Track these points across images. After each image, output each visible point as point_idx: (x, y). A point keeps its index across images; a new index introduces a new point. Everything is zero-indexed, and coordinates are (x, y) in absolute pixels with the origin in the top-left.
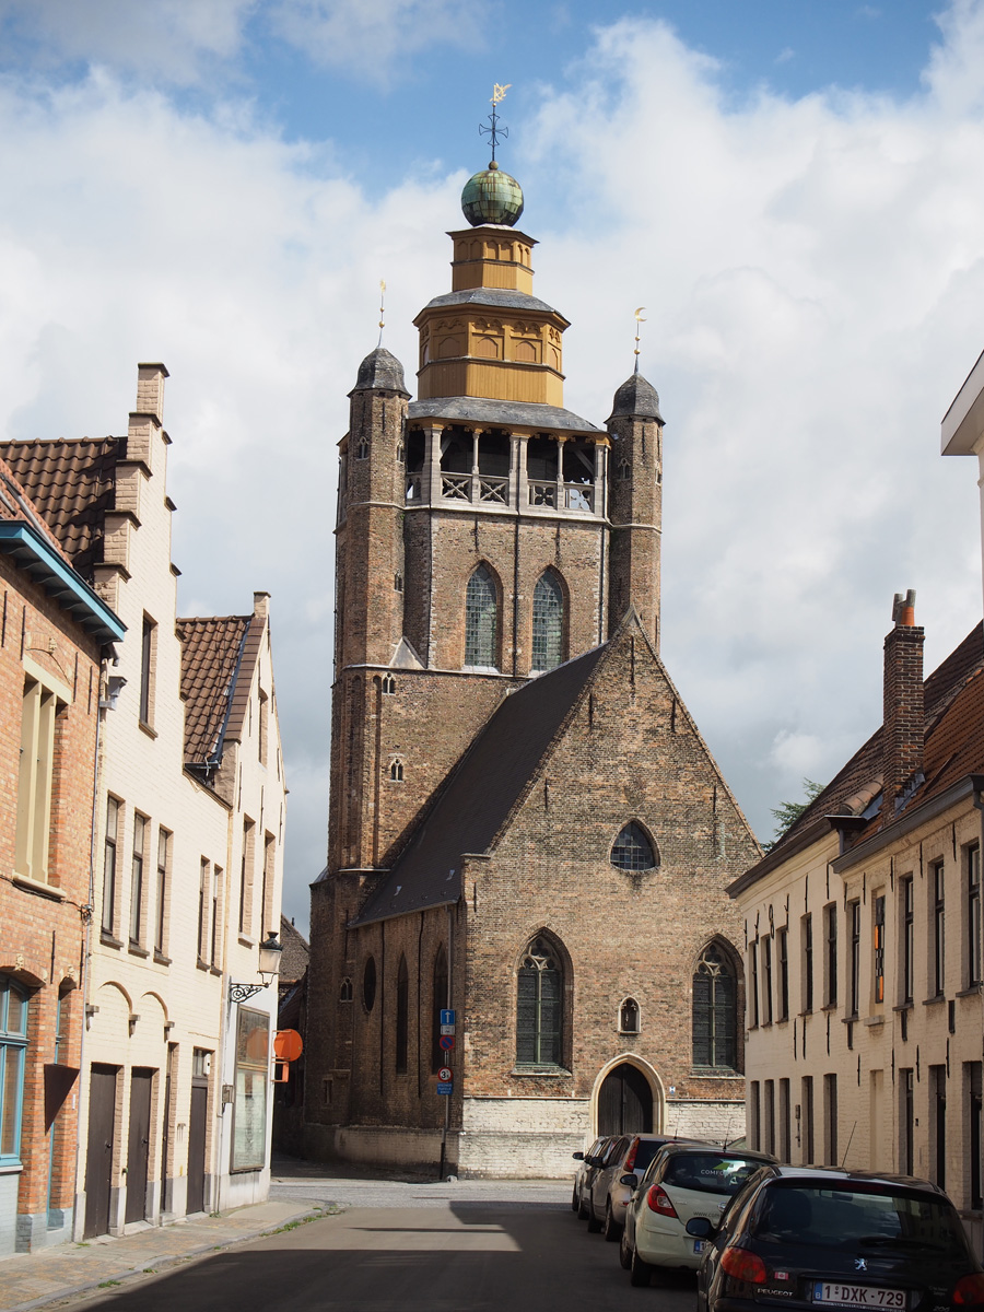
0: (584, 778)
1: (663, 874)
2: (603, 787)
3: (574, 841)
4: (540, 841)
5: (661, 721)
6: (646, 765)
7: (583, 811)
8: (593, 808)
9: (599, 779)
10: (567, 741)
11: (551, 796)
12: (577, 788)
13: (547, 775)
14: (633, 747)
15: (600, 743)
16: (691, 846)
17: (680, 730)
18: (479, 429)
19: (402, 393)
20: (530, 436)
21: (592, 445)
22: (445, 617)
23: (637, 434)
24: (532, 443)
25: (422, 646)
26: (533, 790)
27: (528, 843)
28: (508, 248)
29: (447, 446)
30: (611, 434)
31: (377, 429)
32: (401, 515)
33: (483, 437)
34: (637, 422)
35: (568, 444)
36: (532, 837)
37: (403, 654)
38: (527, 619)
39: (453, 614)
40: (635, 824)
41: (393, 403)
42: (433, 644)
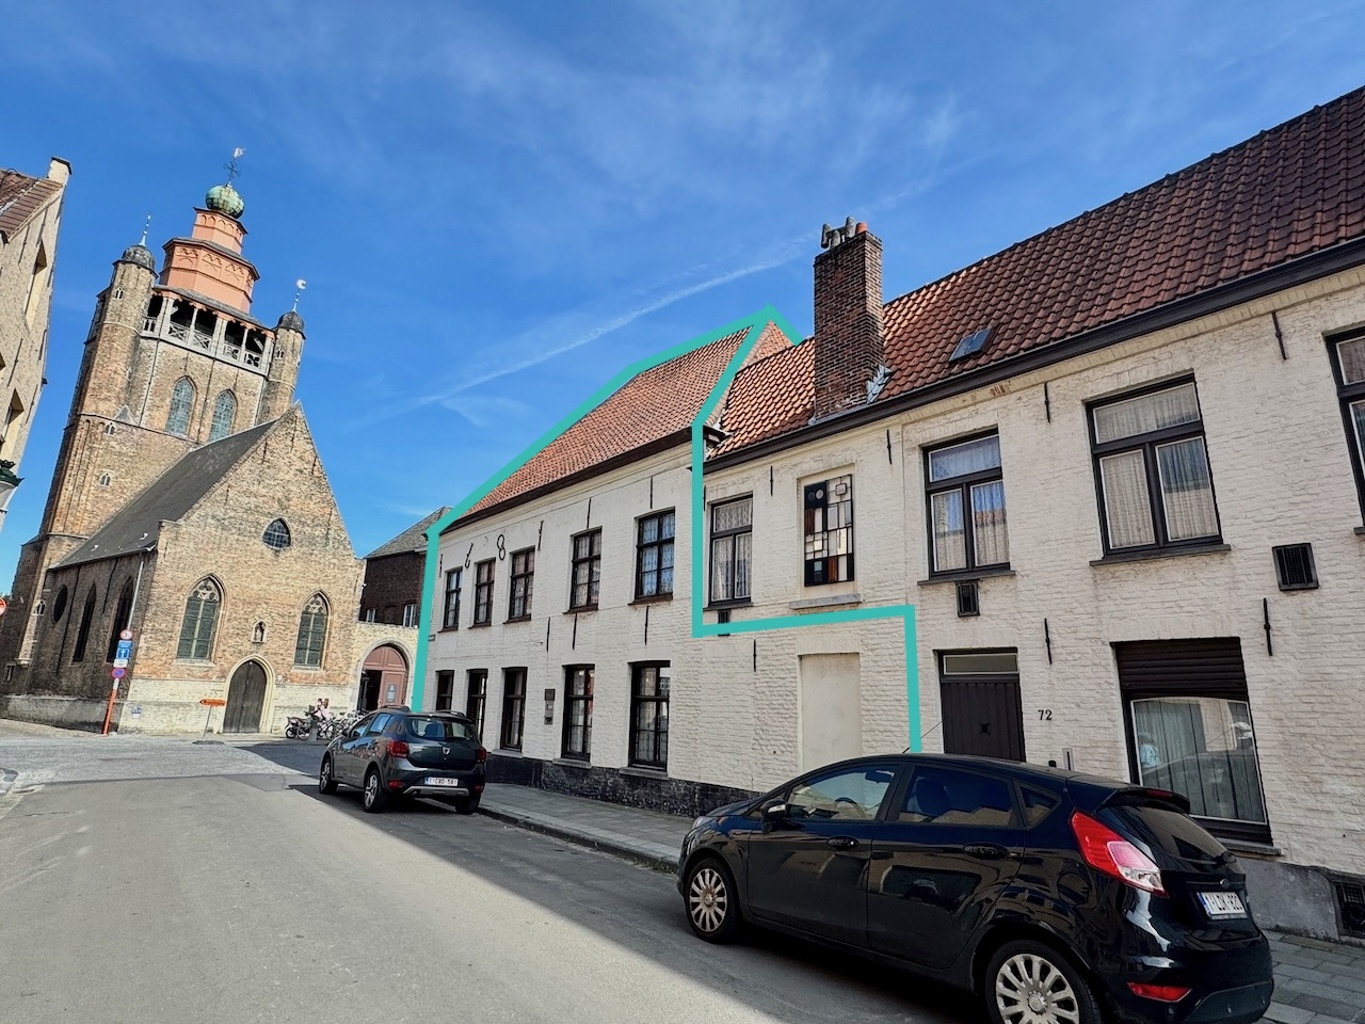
0: (254, 489)
1: (294, 551)
2: (265, 496)
3: (241, 524)
4: (218, 520)
5: (306, 466)
6: (293, 488)
7: (250, 508)
8: (256, 507)
9: (264, 491)
10: (247, 465)
11: (230, 494)
12: (248, 493)
13: (230, 482)
14: (287, 477)
15: (268, 471)
16: (313, 538)
17: (316, 473)
18: (199, 306)
19: (152, 272)
20: (230, 318)
21: (265, 336)
22: (157, 400)
23: (291, 338)
24: (230, 324)
25: (138, 413)
26: (219, 489)
27: (210, 520)
28: (231, 228)
29: (176, 310)
30: (276, 334)
31: (131, 285)
32: (137, 338)
33: (200, 311)
34: (292, 332)
35: (251, 331)
36: (213, 517)
37: (124, 414)
38: (211, 414)
39: (162, 400)
40: (281, 520)
41: (145, 274)
42: (146, 413)
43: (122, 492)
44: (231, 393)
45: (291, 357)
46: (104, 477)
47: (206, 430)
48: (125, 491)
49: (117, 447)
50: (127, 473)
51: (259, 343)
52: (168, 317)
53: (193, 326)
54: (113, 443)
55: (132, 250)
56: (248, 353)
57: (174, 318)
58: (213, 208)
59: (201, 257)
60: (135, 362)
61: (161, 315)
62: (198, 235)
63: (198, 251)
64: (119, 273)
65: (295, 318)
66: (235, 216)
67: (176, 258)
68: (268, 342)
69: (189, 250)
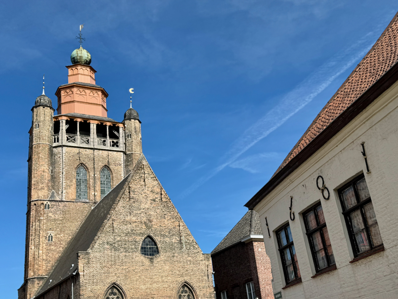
0: (128, 218)
1: (162, 257)
2: (136, 222)
3: (125, 244)
4: (111, 245)
5: (156, 196)
6: (152, 213)
7: (128, 232)
8: (132, 230)
9: (134, 219)
10: (121, 204)
11: (115, 226)
12: (125, 222)
13: (113, 217)
14: (147, 206)
15: (134, 205)
16: (172, 245)
17: (164, 200)
18: (79, 120)
19: (51, 108)
20: (96, 122)
21: (118, 127)
22: (68, 182)
23: (133, 124)
24: (97, 125)
25: (60, 192)
26: (108, 224)
27: (106, 246)
28: (86, 71)
29: (68, 126)
30: (124, 124)
31: (42, 119)
32: (51, 148)
33: (80, 122)
34: (133, 120)
35: (110, 126)
36: (108, 243)
37: (53, 196)
38: (98, 183)
39: (71, 181)
40: (149, 237)
41: (48, 110)
42: (64, 191)
43: (61, 244)
44: (107, 167)
45: (135, 136)
46: (49, 237)
47: (98, 194)
48: (62, 242)
49: (53, 216)
50: (61, 231)
51: (116, 133)
52: (64, 131)
53: (78, 133)
54: (50, 214)
55: (38, 99)
56: (111, 140)
57: (68, 131)
58: (76, 62)
59: (75, 93)
60: (53, 163)
61: (61, 131)
62: (71, 80)
63: (72, 89)
64: (35, 113)
65: (133, 112)
66: (87, 64)
67: (62, 98)
68: (121, 130)
69: (68, 91)
